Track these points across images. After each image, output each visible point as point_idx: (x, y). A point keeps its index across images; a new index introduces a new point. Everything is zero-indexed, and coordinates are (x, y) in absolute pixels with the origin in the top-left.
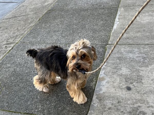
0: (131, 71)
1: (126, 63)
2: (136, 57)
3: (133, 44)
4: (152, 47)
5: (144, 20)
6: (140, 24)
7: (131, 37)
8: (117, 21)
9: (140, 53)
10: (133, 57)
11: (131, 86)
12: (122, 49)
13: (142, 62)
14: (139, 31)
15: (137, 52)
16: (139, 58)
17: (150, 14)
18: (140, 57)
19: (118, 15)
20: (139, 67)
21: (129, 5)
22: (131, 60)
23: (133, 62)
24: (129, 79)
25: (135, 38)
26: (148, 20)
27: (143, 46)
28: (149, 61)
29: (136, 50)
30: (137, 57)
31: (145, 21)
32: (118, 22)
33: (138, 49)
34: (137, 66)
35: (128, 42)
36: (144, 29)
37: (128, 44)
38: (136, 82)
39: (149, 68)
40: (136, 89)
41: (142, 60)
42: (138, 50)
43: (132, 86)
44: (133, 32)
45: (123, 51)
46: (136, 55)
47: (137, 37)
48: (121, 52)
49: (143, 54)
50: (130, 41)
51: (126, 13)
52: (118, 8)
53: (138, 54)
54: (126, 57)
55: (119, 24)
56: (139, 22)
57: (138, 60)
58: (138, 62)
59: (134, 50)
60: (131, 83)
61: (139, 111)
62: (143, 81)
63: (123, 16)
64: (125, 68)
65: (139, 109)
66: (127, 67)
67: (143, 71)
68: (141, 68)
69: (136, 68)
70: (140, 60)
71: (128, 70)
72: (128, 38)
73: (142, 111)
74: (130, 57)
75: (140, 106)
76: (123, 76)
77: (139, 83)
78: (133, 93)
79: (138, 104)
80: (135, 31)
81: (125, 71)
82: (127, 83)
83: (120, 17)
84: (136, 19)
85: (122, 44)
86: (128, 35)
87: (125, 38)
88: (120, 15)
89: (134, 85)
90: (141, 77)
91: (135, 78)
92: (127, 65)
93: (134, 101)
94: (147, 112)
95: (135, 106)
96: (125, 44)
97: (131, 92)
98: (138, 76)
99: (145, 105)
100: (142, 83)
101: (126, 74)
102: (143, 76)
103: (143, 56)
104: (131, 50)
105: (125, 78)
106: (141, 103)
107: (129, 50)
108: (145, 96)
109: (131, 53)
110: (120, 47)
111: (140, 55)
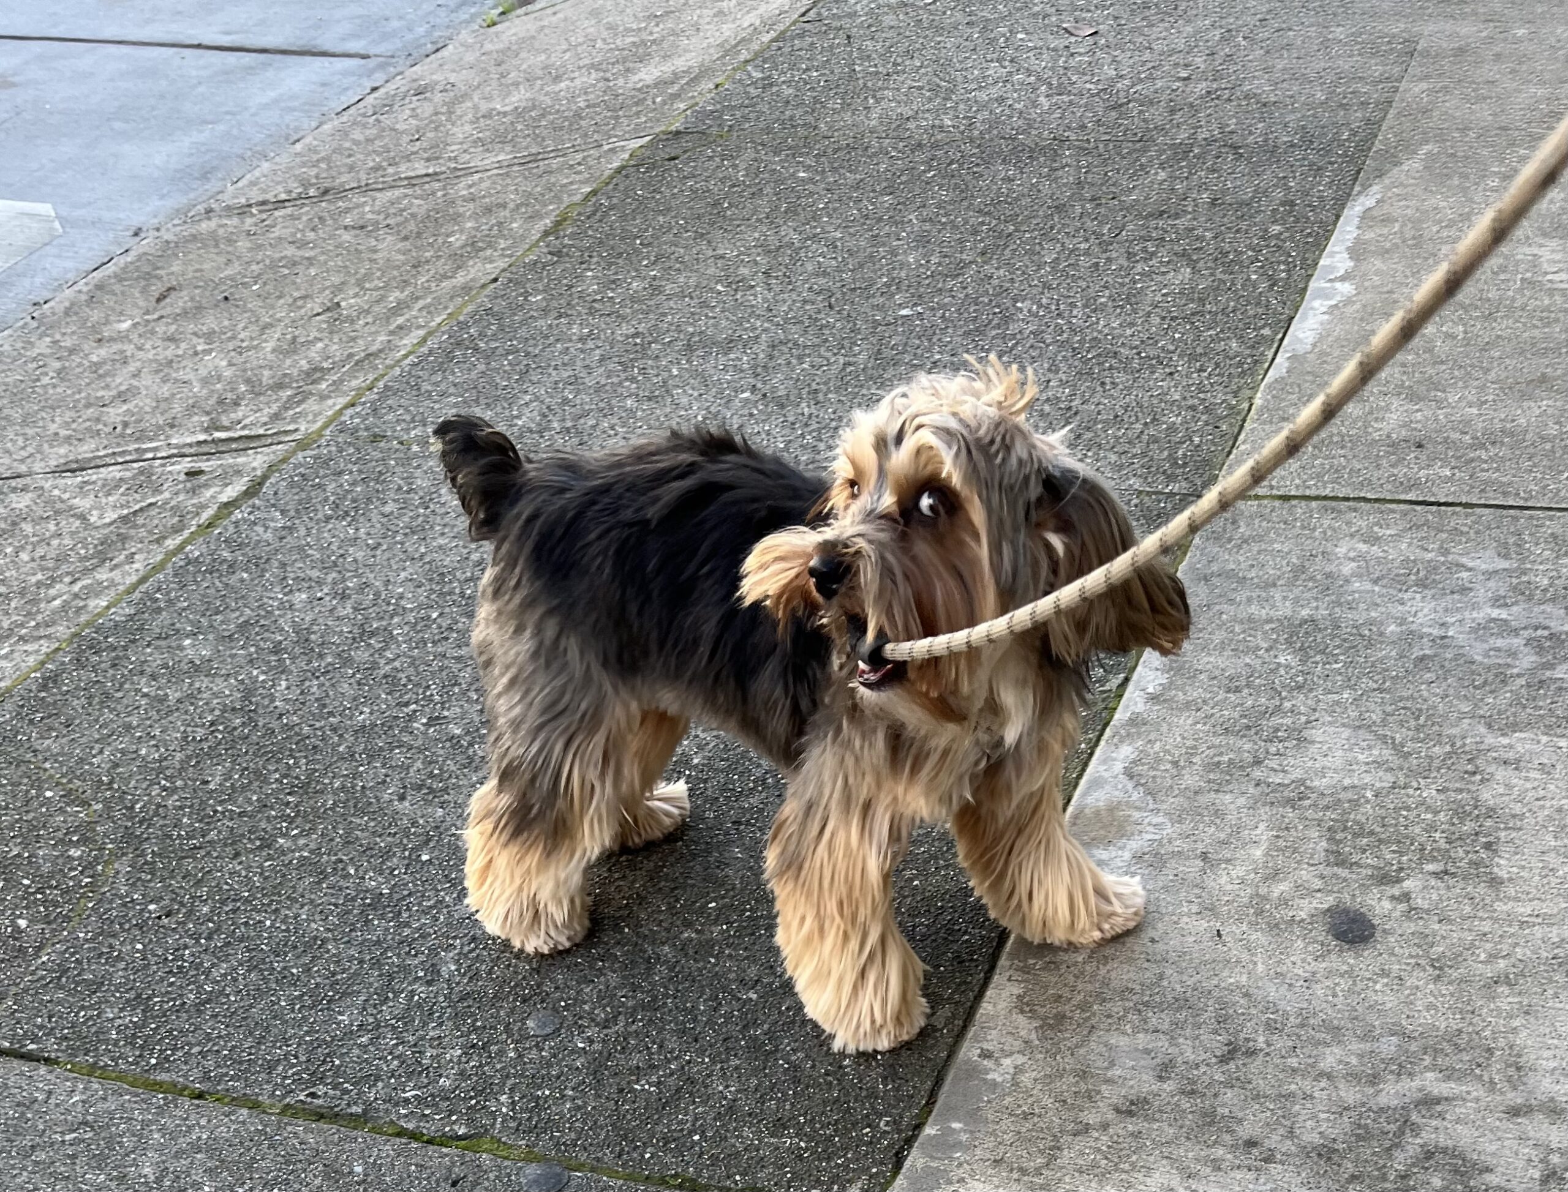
0: (1395, 762)
1: (1366, 683)
2: (1474, 630)
3: (1464, 499)
7: (1455, 436)
8: (1342, 272)
9: (1514, 589)
10: (1436, 632)
11: (1379, 905)
12: (1341, 550)
13: (1521, 682)
14: (1544, 379)
15: (1492, 584)
16: (1500, 643)
18: (1514, 631)
19: (1353, 211)
20: (1490, 727)
22: (1417, 653)
23: (1428, 676)
24: (1372, 834)
25: (1494, 451)
27: (1554, 525)
29: (1486, 560)
30: (1481, 630)
32: (1342, 279)
33: (1506, 557)
34: (1462, 716)
35: (1415, 485)
37: (1411, 496)
38: (1430, 867)
40: (1425, 940)
41: (1528, 660)
42: (1504, 564)
43: (1387, 905)
44: (1482, 388)
45: (1347, 569)
46: (1475, 607)
47: (1512, 434)
48: (1328, 575)
49: (1548, 608)
50: (1438, 477)
51: (1442, 203)
53: (1498, 601)
54: (1371, 622)
55: (1348, 302)
56: (1551, 292)
57: (1486, 655)
58: (1485, 683)
59: (1464, 560)
60: (1384, 879)
61: (1413, 1145)
62: (1503, 867)
63: (1404, 225)
64: (1346, 733)
65: (1416, 1130)
66: (1360, 725)
67: (1516, 764)
68: (1505, 741)
69: (1453, 731)
70: (1509, 666)
71: (1376, 752)
72: (1420, 446)
73: (1444, 1151)
74: (1414, 627)
75: (1438, 1101)
76: (1315, 805)
77: (1461, 884)
78: (1384, 973)
79: (1417, 1083)
80: (1503, 375)
81: (1337, 759)
82: (1343, 872)
83: (1369, 235)
84: (1534, 263)
85: (1346, 499)
86: (1422, 414)
87: (1393, 445)
88: (1373, 218)
89: (1406, 897)
90: (1489, 823)
91: (1431, 828)
92: (1373, 707)
93: (1388, 1046)
94: (1491, 1161)
95: (1383, 1100)
96: (1377, 500)
97: (1364, 961)
98: (1460, 813)
99: (1482, 1093)
100: (1495, 882)
101: (1345, 788)
102: (1514, 816)
103: (1547, 623)
104: (1429, 556)
105: (1329, 829)
106: (1449, 1072)
107: (1407, 560)
108: (1503, 1004)
109: (1425, 587)
110: (1326, 523)
111: (1516, 613)
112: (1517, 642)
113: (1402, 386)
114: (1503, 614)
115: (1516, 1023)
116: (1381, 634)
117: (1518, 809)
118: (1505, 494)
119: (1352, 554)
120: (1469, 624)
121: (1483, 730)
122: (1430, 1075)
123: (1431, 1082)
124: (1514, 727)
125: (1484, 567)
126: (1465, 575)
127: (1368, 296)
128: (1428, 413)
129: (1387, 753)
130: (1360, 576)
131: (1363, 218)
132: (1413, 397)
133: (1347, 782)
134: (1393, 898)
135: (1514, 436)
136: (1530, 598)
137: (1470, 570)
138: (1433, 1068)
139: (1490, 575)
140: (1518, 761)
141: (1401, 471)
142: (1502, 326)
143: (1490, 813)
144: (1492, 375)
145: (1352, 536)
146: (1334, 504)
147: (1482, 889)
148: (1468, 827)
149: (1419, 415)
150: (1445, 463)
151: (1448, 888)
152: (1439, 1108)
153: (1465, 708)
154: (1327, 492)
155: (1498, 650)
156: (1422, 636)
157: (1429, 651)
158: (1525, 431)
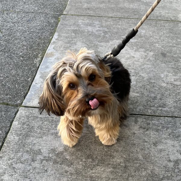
0: (87, 46)
1: (83, 37)
3: (94, 15)
4: (115, 20)
7: (93, 8)
9: (101, 26)
10: (92, 31)
12: (80, 21)
13: (102, 37)
14: (103, 2)
15: (98, 25)
16: (99, 32)
18: (101, 31)
20: (98, 42)
23: (91, 36)
25: (98, 10)
27: (105, 19)
28: (110, 36)
30: (97, 31)
33: (100, 22)
34: (95, 41)
37: (88, 15)
39: (109, 44)
41: (103, 34)
42: (99, 23)
45: (80, 23)
46: (96, 28)
47: (100, 8)
48: (78, 24)
49: (105, 28)
50: (91, 13)
53: (99, 27)
54: (84, 30)
58: (98, 37)
64: (81, 43)
66: (83, 42)
67: (102, 46)
68: (100, 44)
69: (95, 43)
70: (100, 35)
72: (89, 9)
74: (89, 30)
85: (80, 15)
86: (89, 5)
87: (86, 9)
92: (84, 40)
96: (84, 15)
103: (105, 30)
104: (90, 22)
107: (88, 23)
109: (90, 26)
110: (78, 18)
111: (101, 29)
114: (100, 29)
117: (102, 51)
118: (99, 15)
120: (95, 30)
124: (102, 42)
126: (95, 24)
130: (82, 24)
132: (88, 3)
136: (103, 27)
139: (98, 24)
141: (86, 12)
143: (99, 52)
146: (78, 16)
150: (92, 11)
155: (99, 33)
156: (90, 32)
157: (91, 33)
158: (101, 8)
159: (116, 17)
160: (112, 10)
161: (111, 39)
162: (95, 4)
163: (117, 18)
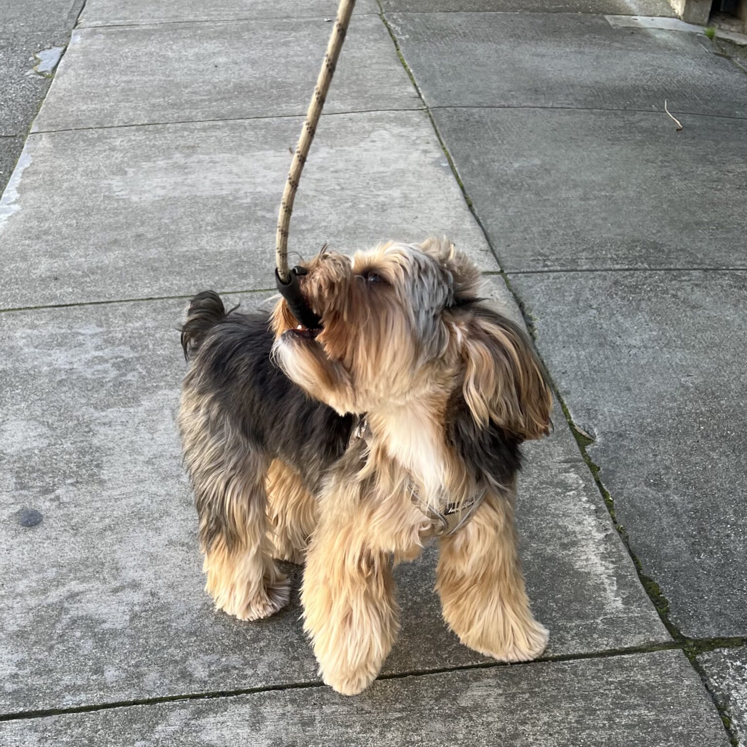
0: (49, 433)
1: (34, 397)
2: (87, 363)
3: (79, 302)
4: (164, 309)
5: (145, 192)
6: (125, 209)
7: (74, 272)
8: (14, 200)
9: (105, 341)
10: (68, 367)
11: (44, 505)
12: (18, 335)
13: (111, 384)
14: (116, 242)
15: (94, 340)
16: (99, 367)
17: (176, 163)
18: (107, 361)
19: (18, 170)
20: (96, 408)
21: (78, 121)
22: (58, 378)
23: (64, 389)
24: (39, 470)
25: (92, 277)
26: (164, 188)
27: (123, 309)
28: (143, 377)
29: (91, 329)
30: (89, 363)
31: (147, 195)
32: (14, 203)
33: (101, 326)
34: (83, 405)
35: (55, 298)
36: (141, 230)
37: (53, 303)
38: (69, 481)
39: (140, 409)
40: (68, 517)
41: (113, 373)
42: (100, 330)
43: (48, 504)
44: (86, 249)
45: (21, 343)
46: (87, 352)
47: (101, 268)
48: (12, 348)
49: (122, 347)
50: (66, 292)
51: (63, 163)
52: (23, 138)
53: (98, 348)
54: (35, 367)
55: (18, 213)
56: (118, 200)
57: (93, 374)
58: (93, 387)
59: (80, 331)
60: (46, 491)
61: (66, 619)
62: (105, 474)
63: (44, 174)
64: (24, 423)
65: (67, 611)
66: (32, 418)
67: (110, 424)
68: (103, 414)
69: (79, 413)
70: (104, 378)
71: (39, 430)
72: (56, 279)
73: (82, 618)
74: (56, 366)
75: (77, 594)
76: (9, 461)
77: (85, 486)
78: (48, 538)
79: (67, 588)
80: (96, 241)
81: (19, 437)
82: (24, 492)
83: (27, 181)
84: (109, 188)
85: (20, 309)
86: (57, 264)
87: (43, 280)
88: (28, 173)
89: (58, 498)
90: (97, 454)
91: (68, 462)
92: (37, 408)
93: (51, 573)
94: (104, 617)
95: (50, 600)
96: (35, 308)
97: (38, 534)
98: (83, 452)
99: (100, 585)
100: (102, 482)
101: (24, 451)
102: (109, 449)
103: (122, 354)
104: (63, 331)
105: (17, 472)
106: (83, 580)
107: (52, 334)
108: (108, 540)
109: (62, 346)
110: (9, 322)
111: (107, 353)
112: (108, 366)
113: (47, 251)
114: (100, 353)
115: (115, 548)
116: (40, 372)
117: (111, 445)
118: (99, 297)
119: (24, 335)
120: (84, 360)
121: (92, 410)
122: (73, 583)
123: (75, 586)
124: (108, 406)
125: (90, 332)
126: (81, 337)
127: (28, 211)
128: (60, 263)
129: (45, 430)
130: (28, 346)
131: (23, 173)
132: (52, 256)
133: (25, 447)
134: (51, 500)
135: (102, 269)
136: (113, 344)
137: (83, 335)
138: (75, 578)
139: (93, 336)
140: (110, 422)
141: (47, 292)
142: (94, 219)
143: (98, 449)
144: (91, 242)
145: (23, 326)
146: (13, 312)
147: (96, 487)
148: (88, 458)
149: (56, 265)
150: (69, 285)
151: (79, 490)
152: (78, 598)
153: (83, 401)
154: (10, 307)
155: (98, 371)
156: (60, 370)
157: (64, 377)
158: (108, 266)
159: (165, 295)
160: (153, 268)
161: (148, 389)
162: (81, 257)
163: (171, 301)
